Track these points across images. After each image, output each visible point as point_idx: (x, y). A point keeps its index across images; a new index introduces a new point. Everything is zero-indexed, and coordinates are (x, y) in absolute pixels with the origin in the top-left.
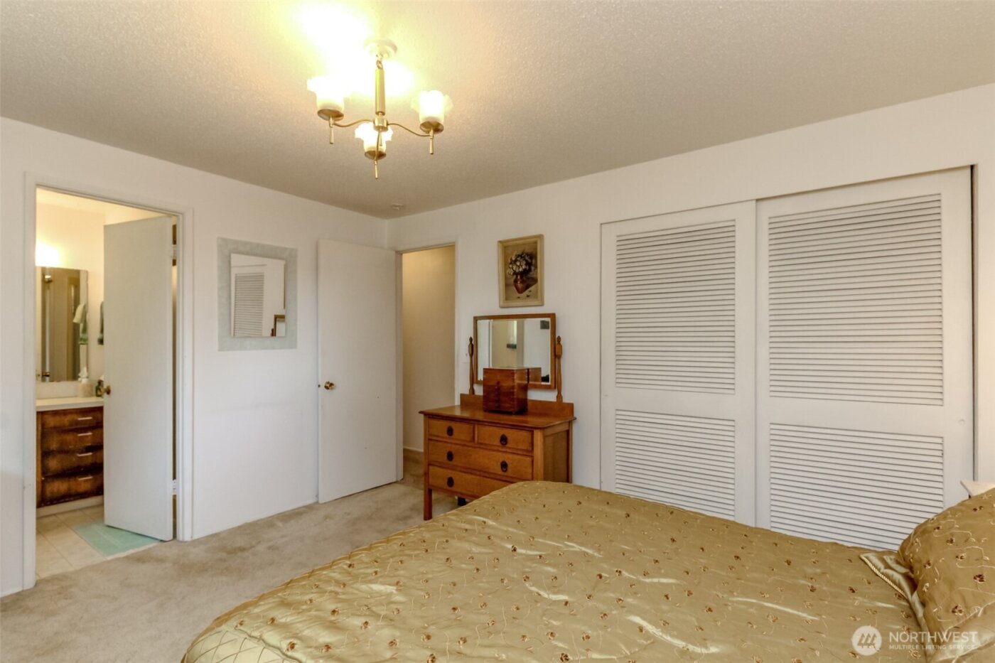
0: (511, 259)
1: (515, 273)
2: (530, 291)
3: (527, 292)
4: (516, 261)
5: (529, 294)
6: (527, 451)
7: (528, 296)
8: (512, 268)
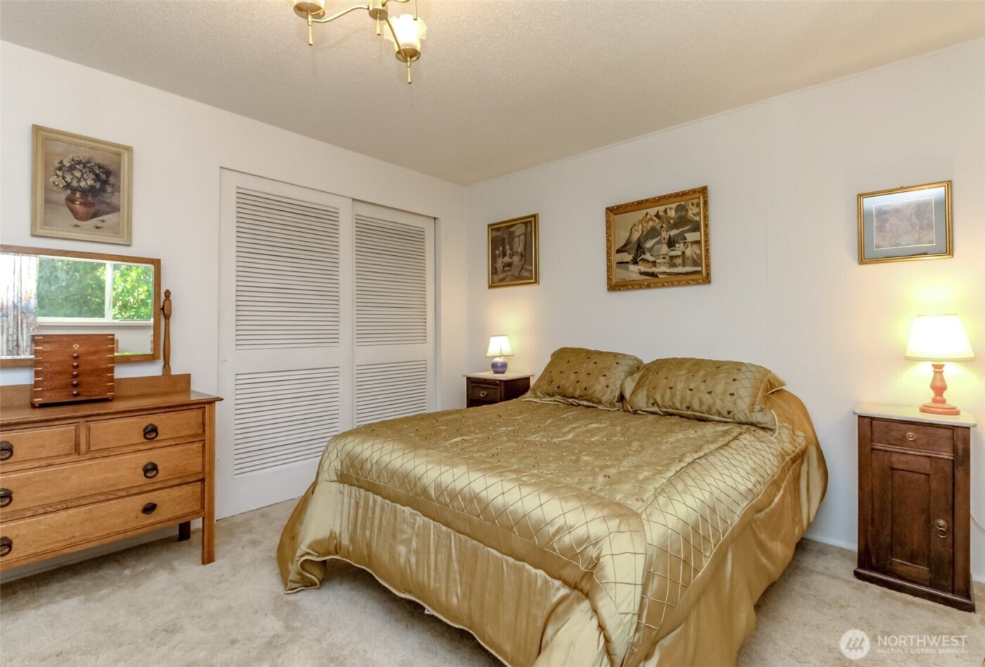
0: (61, 162)
1: (68, 186)
2: (103, 221)
3: (95, 221)
4: (71, 169)
5: (100, 224)
6: (196, 435)
7: (97, 228)
8: (64, 178)
